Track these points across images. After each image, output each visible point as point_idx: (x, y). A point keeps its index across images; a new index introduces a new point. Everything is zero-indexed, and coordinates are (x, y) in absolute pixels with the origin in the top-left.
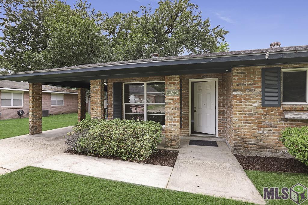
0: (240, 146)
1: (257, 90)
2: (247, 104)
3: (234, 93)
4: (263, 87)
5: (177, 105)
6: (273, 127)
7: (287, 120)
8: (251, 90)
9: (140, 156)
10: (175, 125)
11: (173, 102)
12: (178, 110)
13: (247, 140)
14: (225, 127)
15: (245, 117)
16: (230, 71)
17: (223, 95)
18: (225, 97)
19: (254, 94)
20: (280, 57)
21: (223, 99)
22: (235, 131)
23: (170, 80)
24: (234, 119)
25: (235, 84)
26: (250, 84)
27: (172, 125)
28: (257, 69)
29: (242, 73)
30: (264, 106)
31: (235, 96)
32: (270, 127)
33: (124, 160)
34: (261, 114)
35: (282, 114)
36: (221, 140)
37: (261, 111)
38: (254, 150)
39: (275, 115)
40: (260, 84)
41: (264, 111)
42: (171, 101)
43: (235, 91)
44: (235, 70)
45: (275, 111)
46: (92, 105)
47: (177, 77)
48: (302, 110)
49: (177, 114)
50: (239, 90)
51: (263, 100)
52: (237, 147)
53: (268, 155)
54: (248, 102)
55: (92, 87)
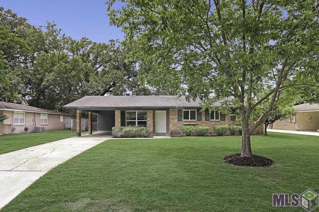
1: (176, 116)
3: (170, 117)
5: (152, 121)
6: (181, 127)
7: (184, 125)
9: (143, 136)
10: (151, 128)
13: (174, 131)
14: (169, 129)
15: (173, 124)
16: (169, 110)
17: (168, 117)
20: (180, 108)
21: (168, 119)
22: (171, 129)
23: (149, 112)
24: (171, 125)
25: (170, 114)
26: (175, 114)
28: (176, 110)
29: (172, 111)
30: (178, 121)
33: (138, 137)
34: (178, 123)
35: (183, 123)
36: (167, 134)
38: (176, 134)
39: (181, 123)
40: (177, 114)
42: (150, 119)
46: (116, 121)
47: (152, 111)
48: (187, 122)
49: (152, 124)
50: (172, 116)
51: (178, 119)
52: (171, 134)
53: (180, 135)
54: (174, 119)
55: (116, 113)
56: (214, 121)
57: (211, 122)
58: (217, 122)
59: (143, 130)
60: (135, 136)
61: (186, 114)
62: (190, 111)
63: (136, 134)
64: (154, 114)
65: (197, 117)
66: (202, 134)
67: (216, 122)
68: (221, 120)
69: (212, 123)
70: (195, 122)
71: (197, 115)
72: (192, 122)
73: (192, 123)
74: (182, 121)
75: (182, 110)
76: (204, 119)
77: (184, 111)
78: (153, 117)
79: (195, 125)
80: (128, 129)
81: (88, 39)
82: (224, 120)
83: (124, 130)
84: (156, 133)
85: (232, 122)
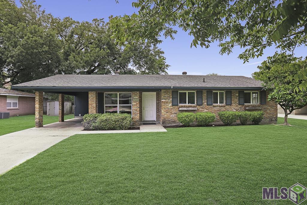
0: (165, 122)
1: (170, 99)
2: (167, 105)
3: (162, 100)
4: (172, 98)
5: (138, 105)
6: (176, 114)
7: (180, 111)
8: (168, 99)
9: (125, 127)
10: (137, 115)
11: (136, 104)
12: (138, 108)
13: (167, 119)
14: (160, 116)
15: (166, 110)
16: (161, 91)
17: (158, 101)
18: (159, 102)
19: (169, 101)
20: (176, 88)
21: (158, 102)
22: (163, 116)
23: (134, 94)
24: (162, 111)
25: (162, 96)
26: (168, 97)
27: (136, 115)
28: (170, 91)
29: (165, 92)
30: (173, 105)
31: (163, 101)
32: (175, 114)
33: (118, 130)
34: (172, 109)
35: (179, 108)
36: (158, 122)
37: (172, 107)
38: (170, 123)
39: (177, 109)
40: (172, 97)
41: (173, 108)
42: (135, 104)
43: (162, 99)
44: (163, 91)
45: (176, 107)
46: (90, 106)
47: (138, 92)
48: (185, 107)
49: (138, 110)
50: (164, 99)
51: (172, 103)
52: (163, 123)
53: (174, 124)
54: (167, 104)
55: (90, 95)
56: (218, 106)
57: (214, 107)
58: (222, 106)
59: (125, 119)
60: (114, 127)
61: (183, 96)
62: (187, 92)
63: (116, 125)
64: (141, 97)
65: (197, 100)
66: (205, 123)
67: (220, 106)
68: (227, 105)
69: (216, 109)
70: (194, 107)
71: (197, 98)
72: (191, 107)
73: (190, 109)
74: (177, 105)
75: (178, 91)
76: (206, 103)
77: (180, 93)
78: (140, 101)
79: (195, 110)
80: (104, 118)
81: (71, 19)
82: (231, 105)
83: (98, 120)
84: (144, 121)
85: (240, 106)
